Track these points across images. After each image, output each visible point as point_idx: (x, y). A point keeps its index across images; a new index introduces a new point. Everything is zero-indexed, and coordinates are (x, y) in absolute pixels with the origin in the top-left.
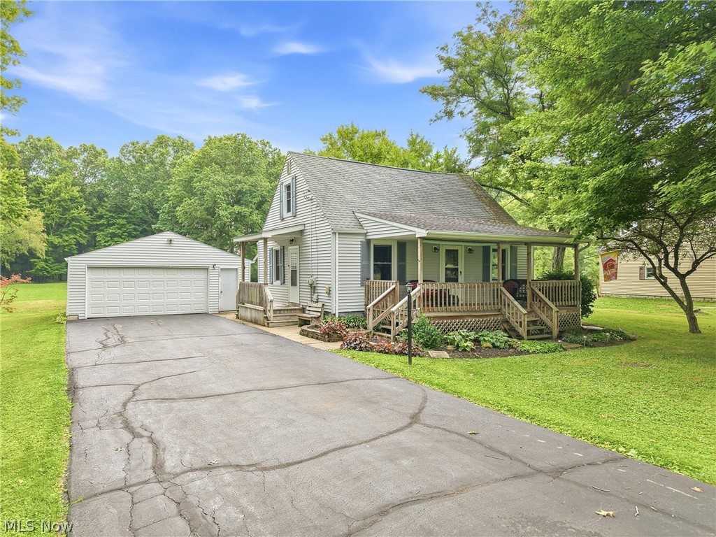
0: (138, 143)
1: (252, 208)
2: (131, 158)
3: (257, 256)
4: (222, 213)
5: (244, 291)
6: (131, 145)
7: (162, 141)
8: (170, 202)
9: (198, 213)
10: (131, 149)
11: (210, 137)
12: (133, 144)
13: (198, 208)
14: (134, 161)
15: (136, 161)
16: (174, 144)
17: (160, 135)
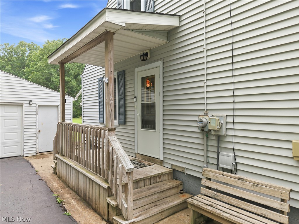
0: (8, 44)
1: (71, 77)
2: (4, 52)
3: (81, 91)
4: (54, 80)
5: (64, 137)
6: (4, 45)
7: (22, 44)
8: (26, 75)
9: (41, 80)
10: (4, 47)
11: (48, 41)
12: (6, 45)
13: (41, 77)
14: (6, 54)
15: (7, 54)
16: (29, 46)
17: (21, 41)
